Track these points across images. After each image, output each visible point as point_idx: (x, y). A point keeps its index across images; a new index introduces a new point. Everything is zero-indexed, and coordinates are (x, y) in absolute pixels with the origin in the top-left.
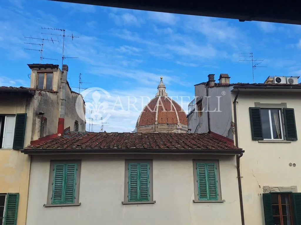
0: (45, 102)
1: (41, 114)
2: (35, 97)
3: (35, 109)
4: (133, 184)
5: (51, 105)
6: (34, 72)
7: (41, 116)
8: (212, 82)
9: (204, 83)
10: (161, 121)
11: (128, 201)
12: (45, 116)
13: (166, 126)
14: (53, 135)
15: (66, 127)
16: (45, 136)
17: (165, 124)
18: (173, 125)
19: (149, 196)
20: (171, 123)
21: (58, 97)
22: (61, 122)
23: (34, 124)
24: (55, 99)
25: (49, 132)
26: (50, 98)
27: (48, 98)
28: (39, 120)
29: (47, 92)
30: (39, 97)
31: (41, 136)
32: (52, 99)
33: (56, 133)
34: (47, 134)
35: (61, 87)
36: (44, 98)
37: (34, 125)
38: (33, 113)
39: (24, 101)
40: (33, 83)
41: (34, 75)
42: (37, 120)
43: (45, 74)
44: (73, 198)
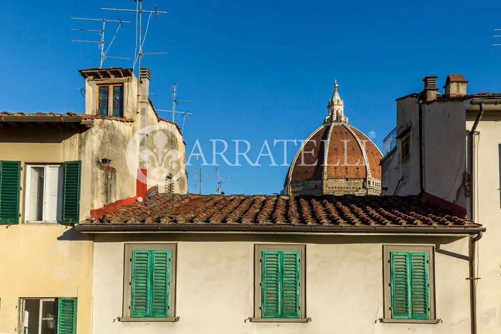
0: (112, 139)
1: (105, 161)
2: (94, 129)
3: (95, 153)
4: (269, 289)
5: (122, 145)
6: (91, 85)
7: (106, 165)
8: (432, 92)
9: (414, 94)
10: (333, 173)
11: (262, 317)
12: (111, 165)
13: (342, 183)
14: (129, 199)
16: (114, 201)
17: (342, 178)
18: (356, 181)
19: (299, 309)
20: (354, 176)
21: (134, 131)
23: (94, 179)
24: (129, 134)
25: (121, 195)
26: (120, 132)
27: (116, 133)
28: (102, 172)
29: (114, 121)
30: (101, 130)
31: (107, 201)
32: (124, 134)
33: (134, 195)
34: (118, 198)
35: (139, 112)
36: (109, 132)
37: (95, 181)
38: (92, 161)
39: (76, 138)
40: (91, 105)
41: (91, 90)
42: (100, 173)
43: (111, 87)
44: (165, 308)
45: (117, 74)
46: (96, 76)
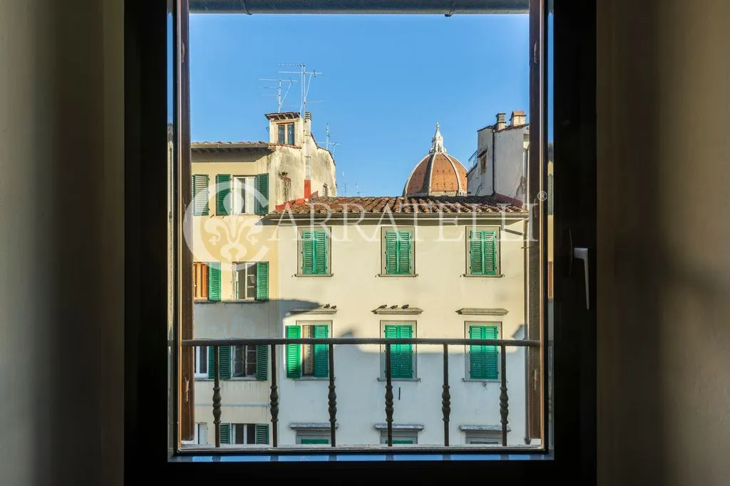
0: (288, 159)
1: (284, 174)
2: (276, 153)
3: (278, 168)
4: (391, 255)
5: (294, 164)
6: (273, 125)
7: (284, 176)
8: (502, 124)
9: (490, 126)
10: (436, 188)
11: (387, 274)
12: (288, 176)
14: (300, 199)
15: (313, 191)
16: (290, 200)
17: (441, 190)
18: (451, 193)
19: (411, 268)
20: (450, 189)
21: (301, 154)
22: (308, 185)
23: (277, 186)
24: (298, 157)
25: (294, 197)
26: (293, 155)
27: (290, 155)
29: (288, 147)
30: (281, 153)
31: (286, 200)
32: (295, 156)
33: (303, 197)
34: (293, 199)
35: (305, 142)
36: (286, 154)
38: (276, 173)
39: (264, 159)
40: (273, 138)
41: (273, 127)
42: (281, 181)
43: (286, 125)
44: (325, 268)
45: (290, 116)
46: (276, 118)
